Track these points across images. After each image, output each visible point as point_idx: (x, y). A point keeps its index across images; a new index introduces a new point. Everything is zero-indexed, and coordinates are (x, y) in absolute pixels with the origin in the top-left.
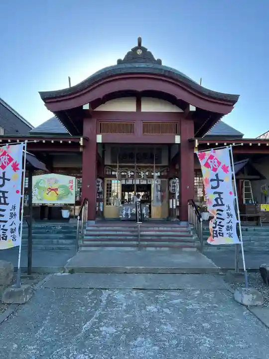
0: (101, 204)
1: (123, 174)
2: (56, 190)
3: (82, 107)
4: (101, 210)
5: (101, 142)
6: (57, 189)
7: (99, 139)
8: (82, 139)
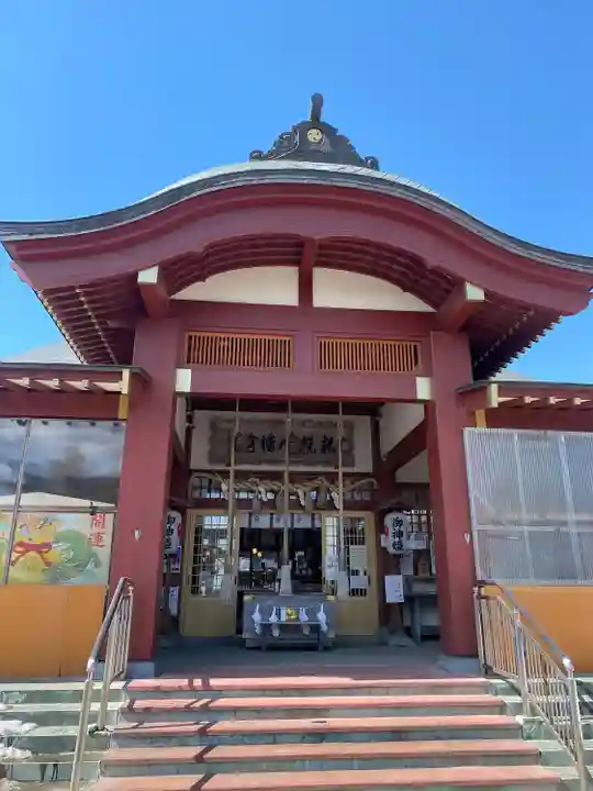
0: (175, 591)
1: (243, 495)
2: (41, 549)
3: (135, 276)
4: (174, 611)
5: (189, 390)
6: (48, 546)
7: (184, 381)
8: (126, 373)
